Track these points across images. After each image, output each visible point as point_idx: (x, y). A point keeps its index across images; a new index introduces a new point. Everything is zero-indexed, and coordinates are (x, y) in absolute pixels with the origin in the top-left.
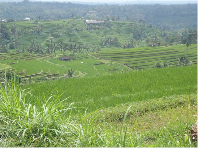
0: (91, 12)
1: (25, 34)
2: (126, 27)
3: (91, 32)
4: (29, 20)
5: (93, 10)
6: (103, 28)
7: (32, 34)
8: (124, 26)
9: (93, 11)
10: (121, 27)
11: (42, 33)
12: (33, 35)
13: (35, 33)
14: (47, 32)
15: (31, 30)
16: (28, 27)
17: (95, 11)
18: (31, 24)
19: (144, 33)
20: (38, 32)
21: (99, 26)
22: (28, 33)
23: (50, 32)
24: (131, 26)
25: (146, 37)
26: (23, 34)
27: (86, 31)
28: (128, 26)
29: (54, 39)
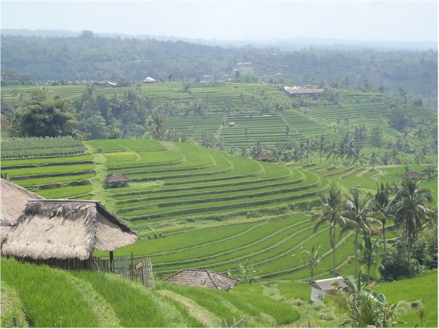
0: (241, 63)
1: (171, 114)
2: (368, 102)
3: (306, 113)
4: (153, 82)
5: (246, 59)
6: (325, 105)
7: (186, 115)
8: (364, 100)
9: (246, 63)
10: (358, 102)
11: (206, 113)
12: (190, 116)
13: (192, 112)
14: (218, 111)
15: (183, 106)
16: (174, 99)
17: (251, 63)
18: (177, 92)
19: (411, 116)
20: (198, 111)
21: (314, 99)
22: (177, 112)
23: (223, 111)
24: (379, 101)
25: (414, 127)
26: (168, 114)
27: (295, 111)
28: (373, 101)
29: (236, 126)
